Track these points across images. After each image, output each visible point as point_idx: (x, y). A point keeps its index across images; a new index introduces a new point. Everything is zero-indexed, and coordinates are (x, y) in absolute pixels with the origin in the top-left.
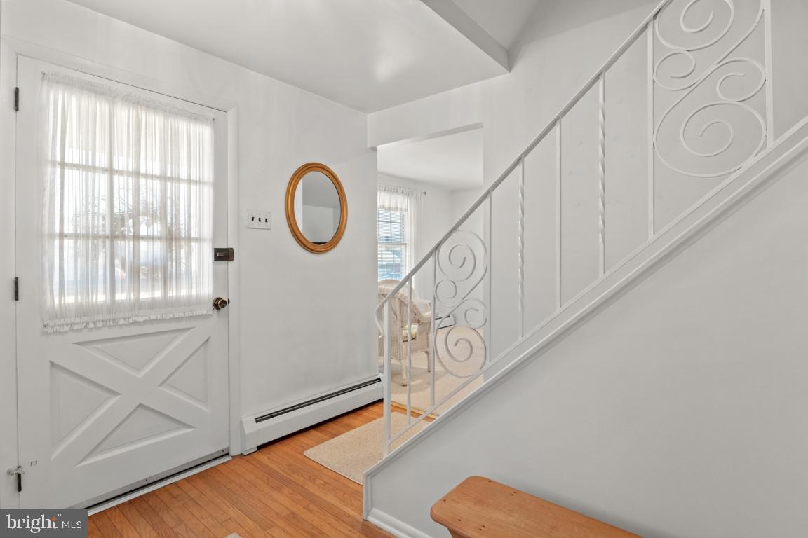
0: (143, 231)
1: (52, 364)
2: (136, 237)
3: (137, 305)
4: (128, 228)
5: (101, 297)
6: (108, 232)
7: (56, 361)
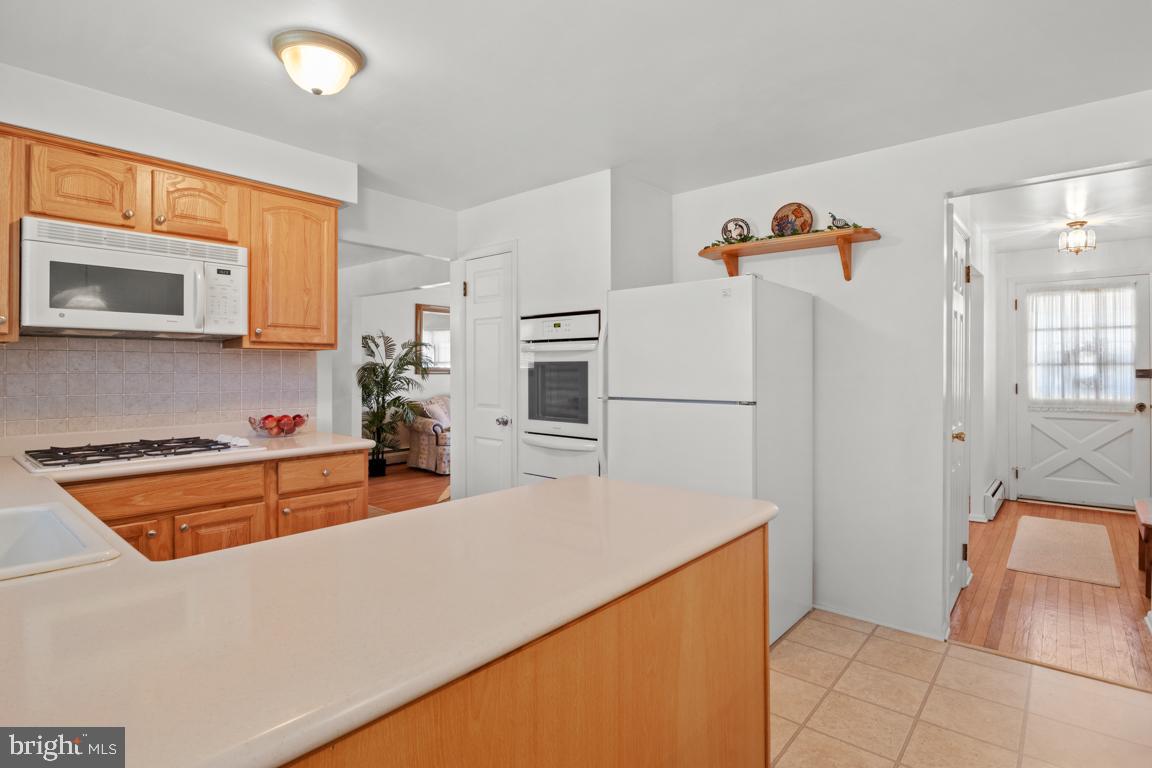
0: (1081, 361)
1: (1033, 426)
2: (1077, 364)
3: (1078, 403)
4: (1072, 359)
5: (1057, 396)
6: (1060, 361)
7: (1036, 425)
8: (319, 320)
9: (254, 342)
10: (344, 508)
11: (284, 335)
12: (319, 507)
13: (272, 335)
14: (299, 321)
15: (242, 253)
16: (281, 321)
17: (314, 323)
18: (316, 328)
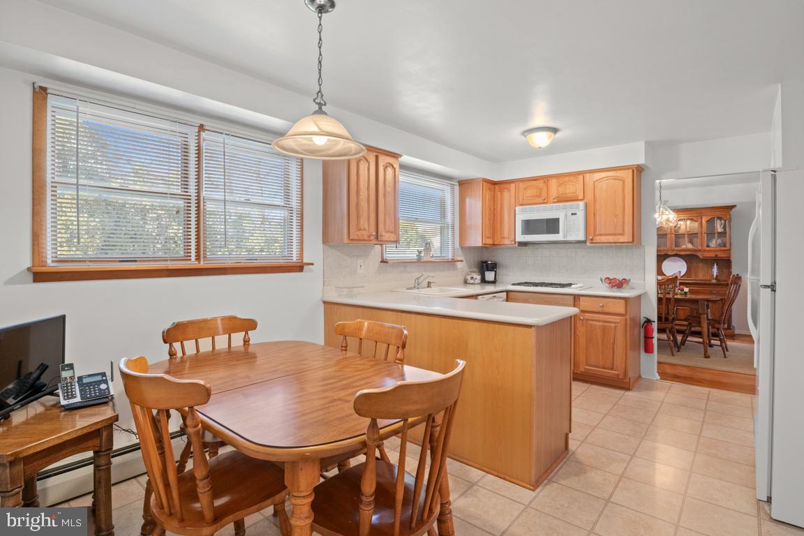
8: (624, 230)
9: (591, 243)
10: (613, 325)
11: (604, 239)
12: (599, 321)
13: (598, 239)
14: (612, 232)
15: (581, 204)
16: (603, 232)
17: (621, 232)
18: (622, 234)
